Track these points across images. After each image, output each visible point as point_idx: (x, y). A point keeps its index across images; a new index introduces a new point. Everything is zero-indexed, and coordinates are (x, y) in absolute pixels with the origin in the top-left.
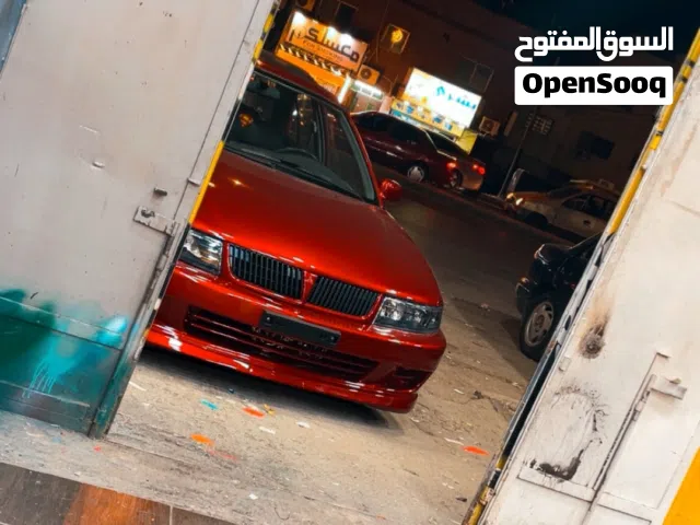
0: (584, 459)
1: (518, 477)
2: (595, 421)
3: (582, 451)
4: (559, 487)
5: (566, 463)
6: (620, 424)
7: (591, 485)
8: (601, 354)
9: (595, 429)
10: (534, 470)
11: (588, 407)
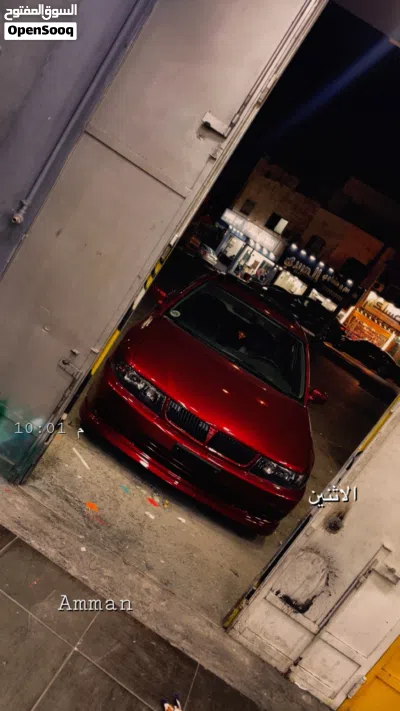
0: (316, 602)
1: (265, 598)
2: (328, 578)
3: (315, 597)
4: (293, 616)
5: (302, 601)
6: (347, 587)
7: (318, 622)
8: (340, 532)
9: (327, 584)
10: (277, 598)
11: (324, 567)
